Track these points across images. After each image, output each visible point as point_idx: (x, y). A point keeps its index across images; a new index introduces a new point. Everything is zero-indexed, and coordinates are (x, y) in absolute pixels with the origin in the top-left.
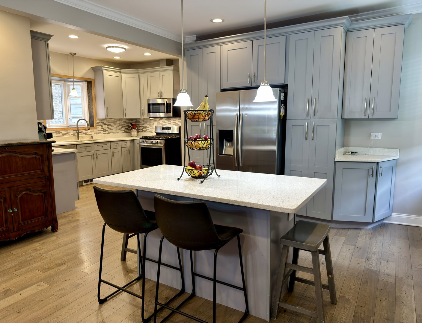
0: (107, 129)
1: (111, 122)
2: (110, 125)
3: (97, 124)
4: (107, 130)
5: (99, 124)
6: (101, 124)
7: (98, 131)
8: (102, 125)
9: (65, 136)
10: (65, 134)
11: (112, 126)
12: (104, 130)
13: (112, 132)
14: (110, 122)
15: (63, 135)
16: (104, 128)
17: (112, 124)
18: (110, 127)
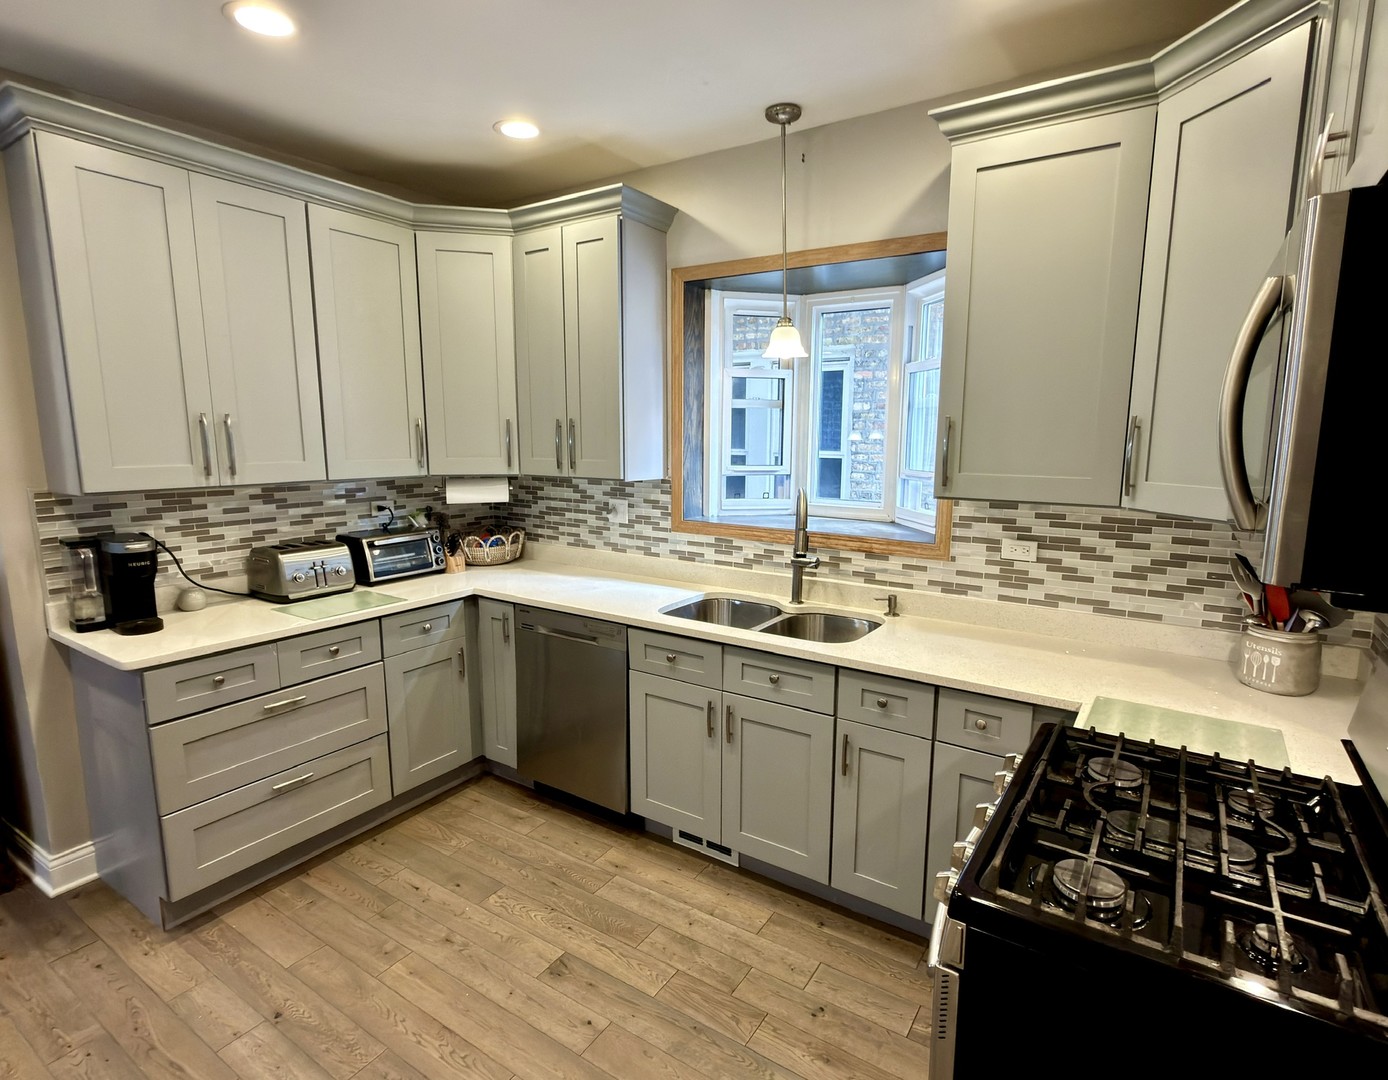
0: (1038, 571)
1: (1087, 527)
2: (1072, 545)
3: (958, 532)
4: (1041, 582)
5: (978, 529)
6: (995, 530)
7: (959, 573)
8: (998, 542)
9: (756, 570)
10: (757, 560)
11: (1089, 554)
12: (1012, 577)
13: (1081, 601)
14: (1076, 526)
15: (748, 563)
16: (1010, 563)
17: (1090, 539)
18: (1070, 559)
